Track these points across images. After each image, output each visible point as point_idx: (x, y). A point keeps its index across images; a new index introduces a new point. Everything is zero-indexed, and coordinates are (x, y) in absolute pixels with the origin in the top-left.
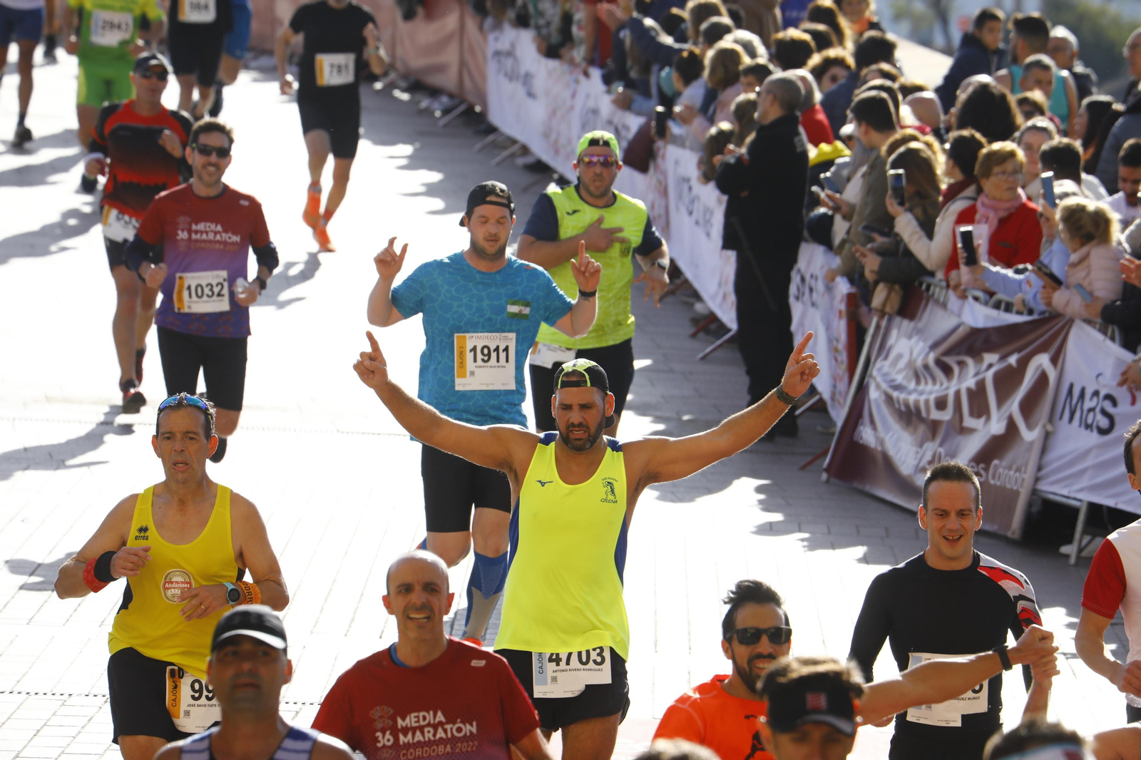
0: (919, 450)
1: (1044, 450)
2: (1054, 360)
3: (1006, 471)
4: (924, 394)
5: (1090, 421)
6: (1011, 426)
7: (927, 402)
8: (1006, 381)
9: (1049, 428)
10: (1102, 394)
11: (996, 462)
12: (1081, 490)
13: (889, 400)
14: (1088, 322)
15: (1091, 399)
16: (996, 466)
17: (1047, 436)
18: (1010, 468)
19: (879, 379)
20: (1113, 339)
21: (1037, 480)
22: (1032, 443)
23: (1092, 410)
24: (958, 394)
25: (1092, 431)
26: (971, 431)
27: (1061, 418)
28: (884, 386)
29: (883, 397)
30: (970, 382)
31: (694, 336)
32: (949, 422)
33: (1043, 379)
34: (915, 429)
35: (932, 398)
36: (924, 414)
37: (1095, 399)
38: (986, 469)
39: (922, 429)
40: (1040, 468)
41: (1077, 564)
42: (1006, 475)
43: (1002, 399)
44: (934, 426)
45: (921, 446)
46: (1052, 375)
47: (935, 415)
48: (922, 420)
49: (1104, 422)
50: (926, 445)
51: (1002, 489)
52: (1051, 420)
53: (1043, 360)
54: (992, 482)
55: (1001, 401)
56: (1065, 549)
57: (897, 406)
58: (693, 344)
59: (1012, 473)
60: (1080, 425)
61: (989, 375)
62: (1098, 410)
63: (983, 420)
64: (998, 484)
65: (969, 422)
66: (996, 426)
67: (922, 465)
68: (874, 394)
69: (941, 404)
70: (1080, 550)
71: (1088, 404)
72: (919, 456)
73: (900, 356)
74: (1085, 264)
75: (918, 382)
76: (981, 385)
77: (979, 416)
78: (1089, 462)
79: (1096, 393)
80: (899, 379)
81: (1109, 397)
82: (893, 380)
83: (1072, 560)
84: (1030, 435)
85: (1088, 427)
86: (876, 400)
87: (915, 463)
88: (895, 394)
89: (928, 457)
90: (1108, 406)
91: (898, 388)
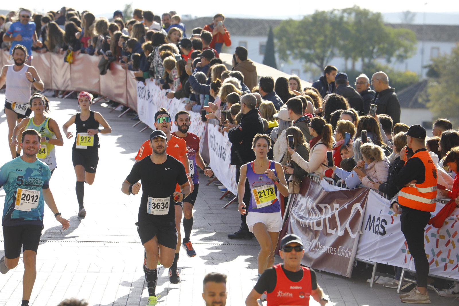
0: (310, 242)
1: (359, 242)
2: (362, 206)
3: (345, 251)
4: (312, 220)
5: (377, 230)
6: (346, 232)
7: (313, 223)
8: (344, 214)
9: (361, 233)
10: (381, 220)
11: (340, 247)
12: (374, 258)
13: (298, 222)
14: (375, 190)
15: (377, 221)
16: (340, 248)
17: (360, 236)
18: (346, 250)
19: (294, 215)
20: (385, 197)
21: (357, 254)
22: (354, 239)
23: (377, 225)
24: (325, 220)
25: (377, 234)
26: (330, 234)
27: (366, 229)
28: (296, 217)
29: (296, 222)
30: (329, 215)
31: (221, 199)
32: (322, 231)
33: (358, 213)
34: (309, 235)
35: (315, 221)
36: (312, 228)
37: (379, 221)
38: (337, 250)
39: (311, 234)
40: (357, 249)
41: (373, 288)
42: (345, 252)
43: (342, 222)
44: (316, 233)
45: (311, 241)
46: (362, 211)
47: (316, 228)
48: (311, 230)
49: (381, 230)
50: (313, 241)
51: (343, 258)
52: (361, 230)
53: (358, 206)
54: (339, 255)
55: (341, 223)
56: (368, 281)
57: (301, 225)
58: (221, 202)
59: (347, 251)
60: (373, 232)
61: (336, 212)
62: (380, 225)
63: (335, 230)
64: (341, 256)
65: (329, 231)
66: (341, 233)
67: (311, 248)
68: (292, 221)
69: (318, 224)
70: (374, 282)
71: (376, 223)
72: (310, 245)
73: (302, 205)
74: (373, 169)
75: (309, 215)
76: (333, 216)
77: (333, 229)
78: (377, 247)
79: (379, 219)
80: (302, 214)
81: (384, 220)
82: (300, 215)
83: (371, 286)
84: (353, 236)
85: (376, 232)
86: (293, 223)
87: (309, 248)
88: (301, 220)
89: (314, 245)
90: (383, 223)
91: (301, 217)
